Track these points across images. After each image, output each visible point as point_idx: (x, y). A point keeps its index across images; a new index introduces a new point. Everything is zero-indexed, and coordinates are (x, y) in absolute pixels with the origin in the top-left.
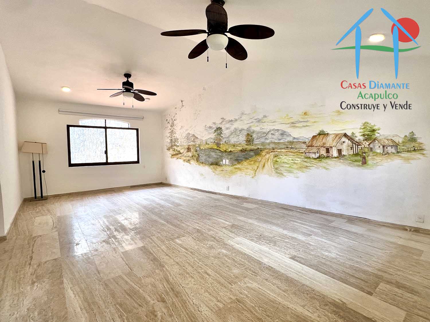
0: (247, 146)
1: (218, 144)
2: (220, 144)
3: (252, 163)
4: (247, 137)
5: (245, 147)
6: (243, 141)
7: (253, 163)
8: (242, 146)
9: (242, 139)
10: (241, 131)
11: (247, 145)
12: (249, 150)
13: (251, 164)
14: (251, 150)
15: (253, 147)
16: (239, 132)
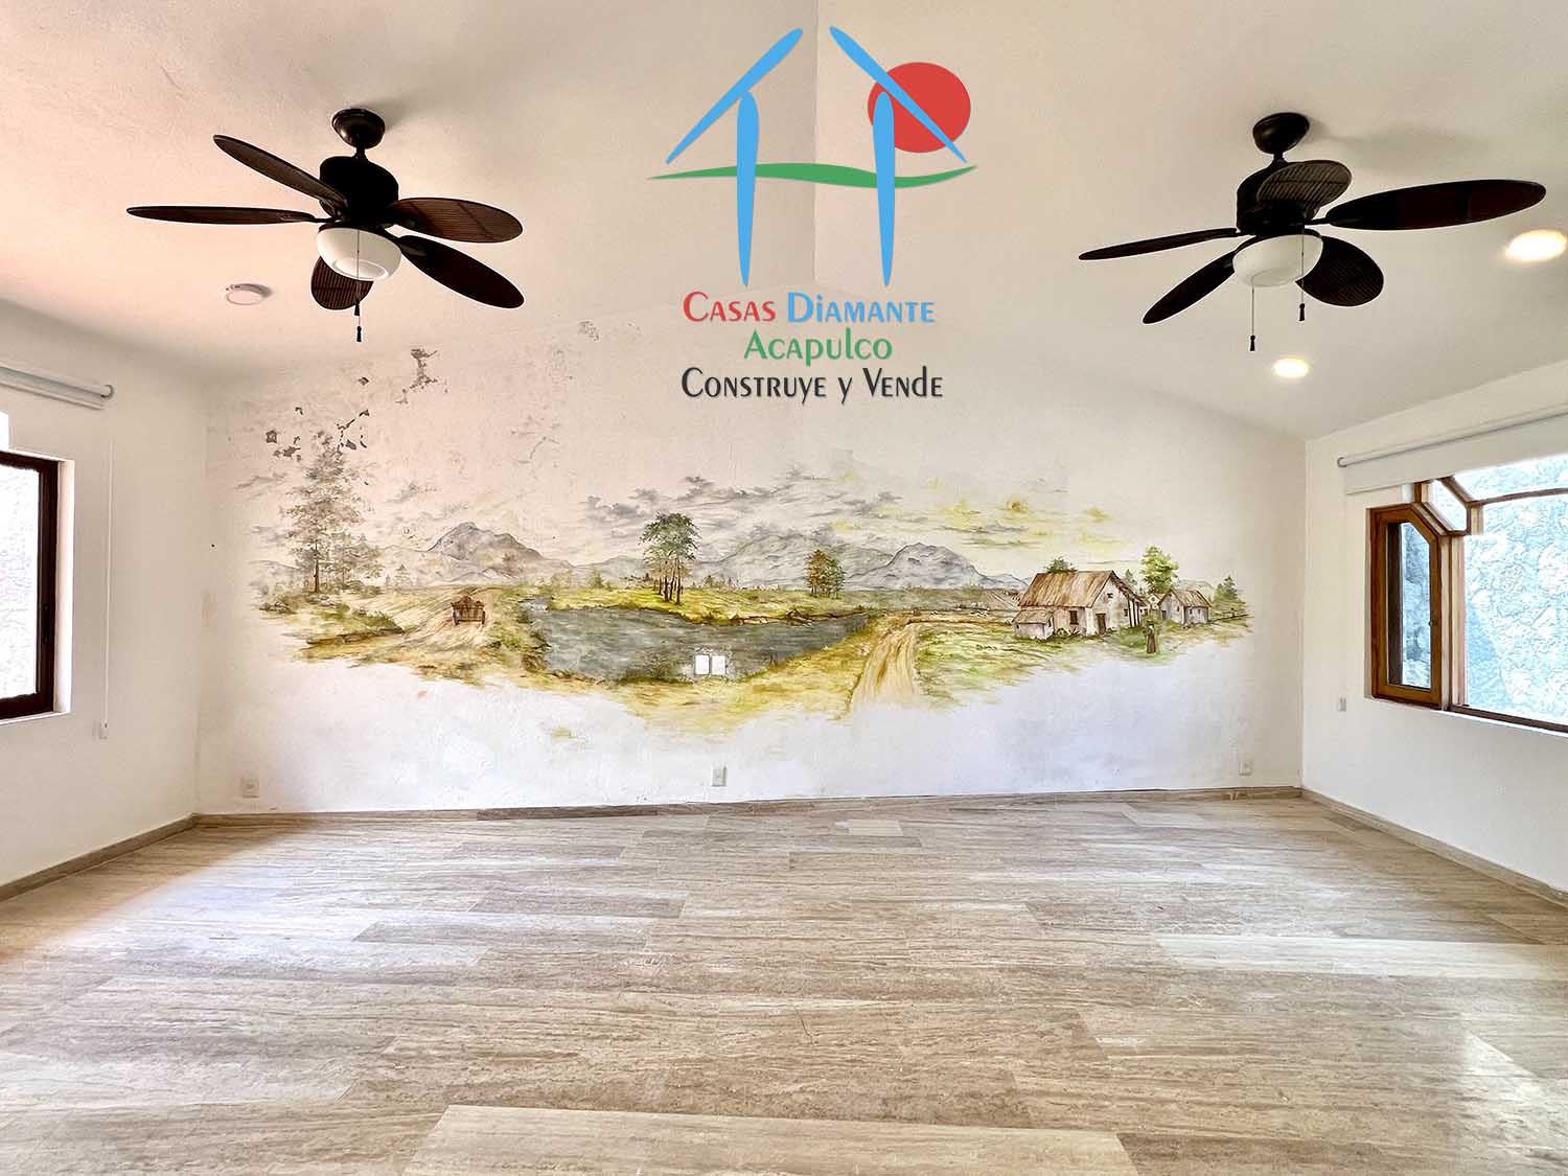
0: (813, 601)
1: (669, 590)
2: (680, 588)
3: (836, 662)
4: (811, 566)
5: (803, 604)
6: (794, 580)
7: (839, 663)
8: (794, 600)
9: (793, 571)
10: (788, 538)
11: (812, 595)
12: (821, 616)
13: (829, 670)
14: (833, 616)
15: (838, 605)
16: (777, 545)
